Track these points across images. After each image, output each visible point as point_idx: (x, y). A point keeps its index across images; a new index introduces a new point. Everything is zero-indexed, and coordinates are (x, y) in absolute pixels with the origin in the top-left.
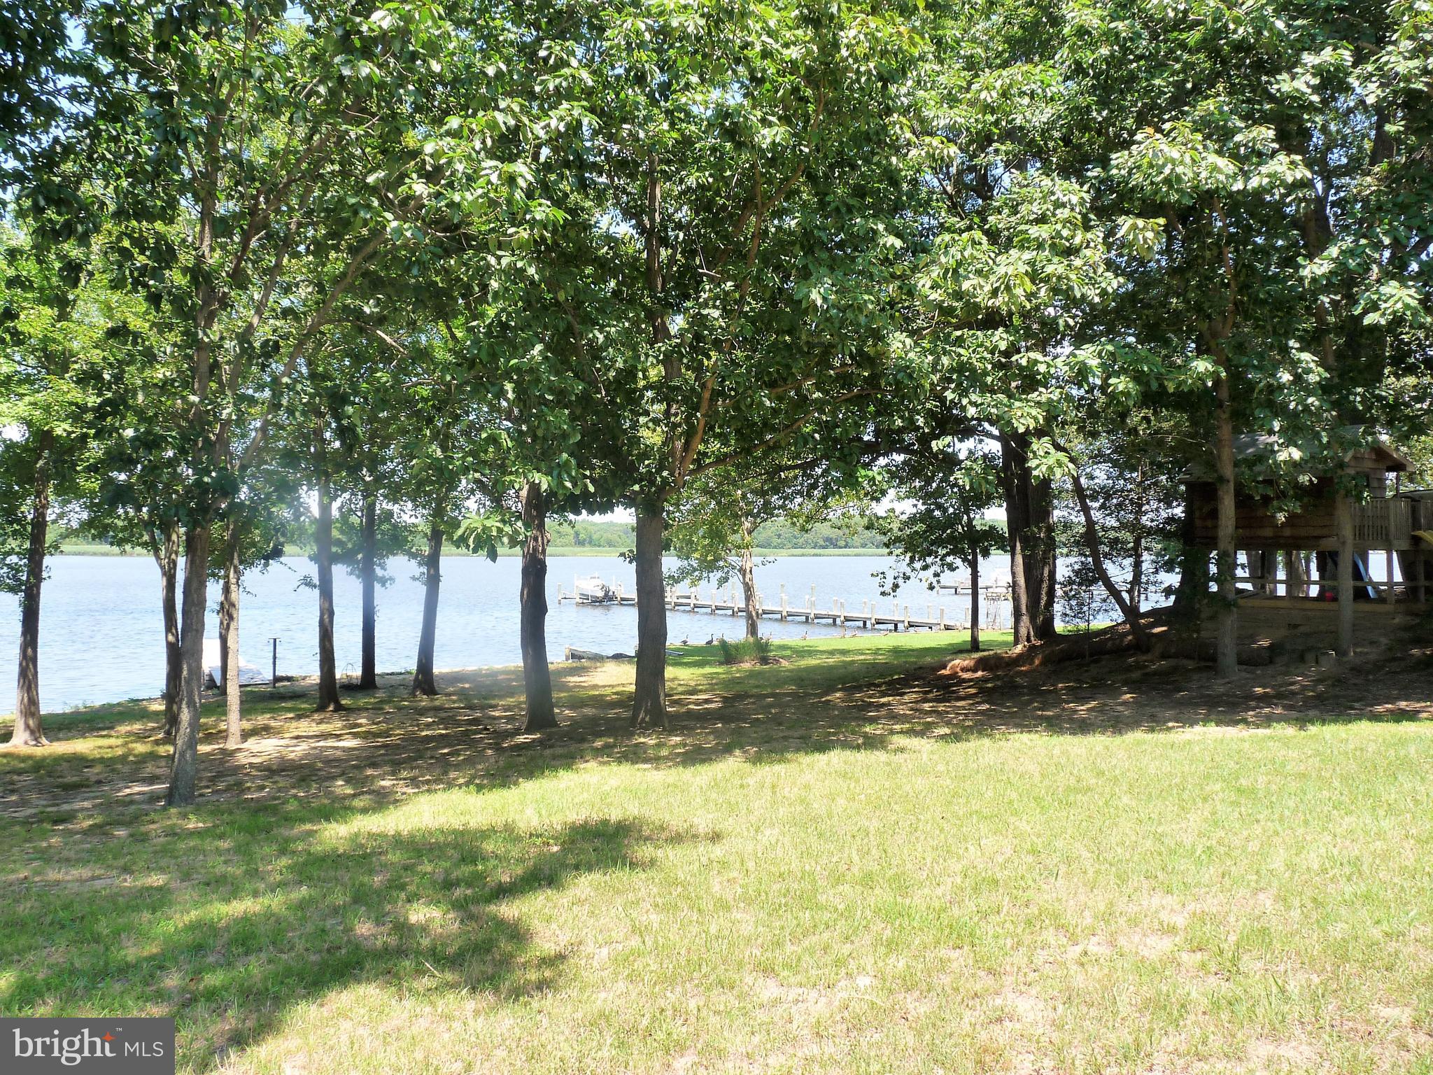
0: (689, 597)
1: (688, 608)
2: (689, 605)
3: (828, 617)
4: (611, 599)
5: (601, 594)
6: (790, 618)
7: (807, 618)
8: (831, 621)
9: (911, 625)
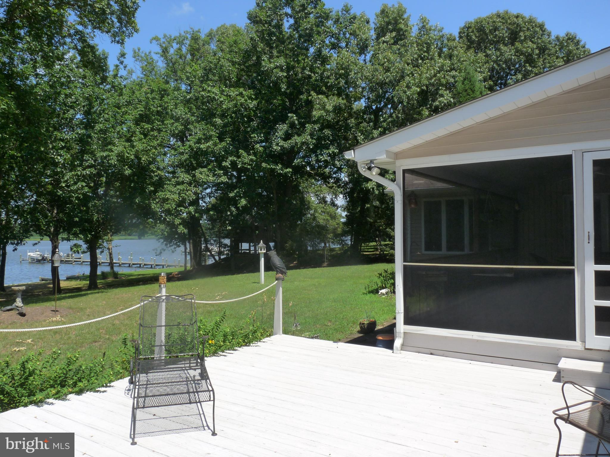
0: (80, 258)
1: (80, 263)
2: (80, 261)
3: (138, 264)
4: (45, 260)
5: (40, 258)
6: (122, 265)
7: (129, 265)
8: (139, 266)
9: (168, 266)
